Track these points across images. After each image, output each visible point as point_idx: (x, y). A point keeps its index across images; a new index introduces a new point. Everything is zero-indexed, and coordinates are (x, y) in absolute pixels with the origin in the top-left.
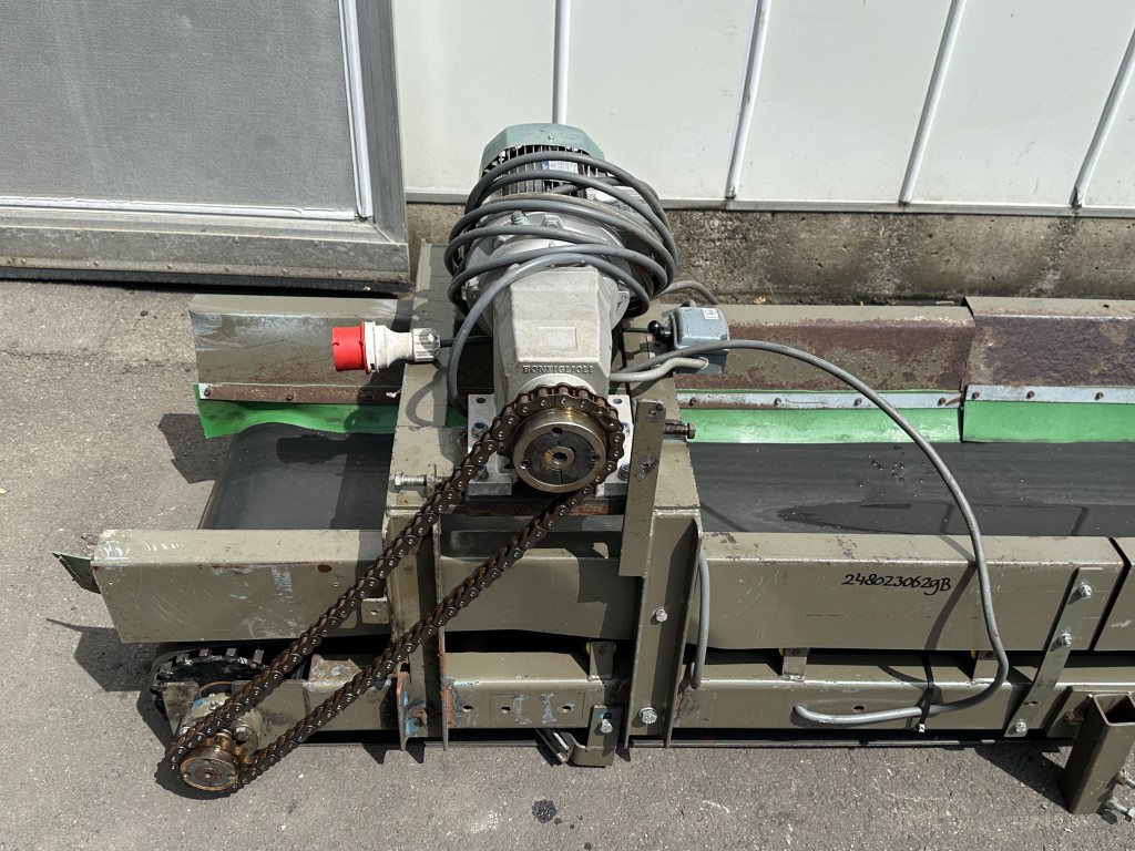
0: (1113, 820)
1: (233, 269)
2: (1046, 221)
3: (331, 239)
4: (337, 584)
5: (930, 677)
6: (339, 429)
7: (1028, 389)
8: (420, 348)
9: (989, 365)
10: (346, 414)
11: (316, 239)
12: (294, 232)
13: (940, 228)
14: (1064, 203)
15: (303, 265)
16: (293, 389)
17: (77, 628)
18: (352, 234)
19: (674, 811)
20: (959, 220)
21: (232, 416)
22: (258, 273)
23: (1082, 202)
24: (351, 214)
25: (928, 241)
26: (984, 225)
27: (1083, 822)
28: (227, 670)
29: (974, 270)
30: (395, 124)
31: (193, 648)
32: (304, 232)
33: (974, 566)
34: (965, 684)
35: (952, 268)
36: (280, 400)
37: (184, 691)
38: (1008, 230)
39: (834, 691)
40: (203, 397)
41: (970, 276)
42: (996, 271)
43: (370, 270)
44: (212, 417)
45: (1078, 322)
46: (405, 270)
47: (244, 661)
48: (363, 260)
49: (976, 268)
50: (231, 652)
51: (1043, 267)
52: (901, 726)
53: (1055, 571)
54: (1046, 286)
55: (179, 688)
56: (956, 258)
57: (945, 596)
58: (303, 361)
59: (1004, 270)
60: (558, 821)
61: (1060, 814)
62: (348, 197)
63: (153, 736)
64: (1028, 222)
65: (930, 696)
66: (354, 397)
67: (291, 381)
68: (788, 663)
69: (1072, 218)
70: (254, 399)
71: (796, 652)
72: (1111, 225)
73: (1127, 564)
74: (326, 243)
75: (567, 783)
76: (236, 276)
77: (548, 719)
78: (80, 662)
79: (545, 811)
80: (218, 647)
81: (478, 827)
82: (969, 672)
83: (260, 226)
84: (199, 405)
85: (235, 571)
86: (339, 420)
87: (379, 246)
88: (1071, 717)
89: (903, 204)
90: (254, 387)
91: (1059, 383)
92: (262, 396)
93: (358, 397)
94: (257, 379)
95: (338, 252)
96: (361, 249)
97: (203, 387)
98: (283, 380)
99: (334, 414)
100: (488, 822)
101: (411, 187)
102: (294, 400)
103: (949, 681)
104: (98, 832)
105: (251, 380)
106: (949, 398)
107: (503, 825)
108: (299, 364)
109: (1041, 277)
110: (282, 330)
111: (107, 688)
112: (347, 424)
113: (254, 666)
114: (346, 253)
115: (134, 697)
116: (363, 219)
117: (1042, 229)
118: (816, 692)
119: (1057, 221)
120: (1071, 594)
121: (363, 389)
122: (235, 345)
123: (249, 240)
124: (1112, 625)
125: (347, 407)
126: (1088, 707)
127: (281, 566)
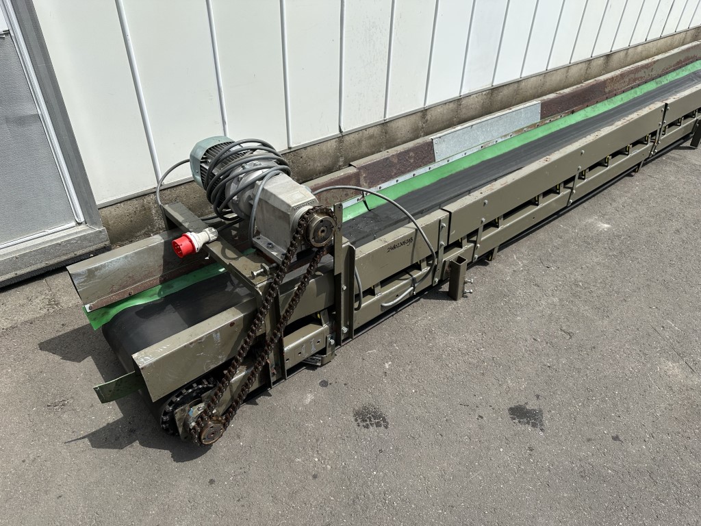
0: (467, 297)
1: (20, 272)
2: (334, 140)
3: (67, 239)
4: (238, 329)
5: (412, 276)
6: (156, 298)
7: (379, 186)
8: (211, 235)
9: (366, 183)
10: (158, 290)
11: (59, 242)
12: (47, 242)
13: (304, 153)
14: (338, 132)
15: (56, 257)
16: (130, 289)
17: (84, 438)
18: (76, 233)
19: (360, 360)
20: (309, 148)
21: (103, 315)
22: (33, 269)
23: (343, 130)
24: (73, 224)
25: (301, 160)
26: (316, 148)
27: (461, 301)
28: (194, 394)
29: (318, 165)
30: (85, 174)
31: (178, 392)
32: (52, 241)
33: (417, 230)
34: (420, 273)
35: (312, 167)
36: (126, 296)
37: (183, 410)
38: (324, 147)
39: (390, 293)
40: (89, 311)
41: (318, 168)
42: (325, 164)
43: (90, 246)
44: (95, 319)
45: (384, 159)
46: (107, 240)
47: (200, 386)
48: (86, 243)
49: (319, 165)
50: (195, 385)
51: (338, 157)
52: (408, 297)
53: (435, 222)
54: (341, 164)
55: (182, 410)
56: (312, 163)
57: (412, 244)
58: (130, 275)
59: (327, 162)
60: (330, 384)
61: (454, 302)
62: (71, 215)
63: (159, 450)
64: (329, 142)
65: (414, 281)
66: (158, 282)
67: (128, 286)
68: (376, 290)
69: (341, 137)
70: (114, 301)
71: (377, 285)
72: (353, 135)
73: (450, 213)
74: (65, 241)
75: (324, 373)
76: (21, 276)
77: (306, 355)
78: (98, 448)
79: (324, 384)
80: (189, 386)
81: (308, 401)
82: (420, 269)
83: (28, 245)
84: (88, 316)
85: (199, 342)
86: (155, 294)
87: (92, 233)
88: (448, 269)
89: (290, 148)
90: (112, 296)
91: (385, 181)
92: (117, 299)
93: (160, 281)
94: (112, 292)
95: (72, 243)
96: (83, 238)
97: (87, 306)
98: (124, 287)
99: (152, 293)
100: (309, 398)
101: (99, 201)
102: (133, 294)
103: (417, 274)
104: (169, 492)
105: (109, 294)
106: (359, 198)
107: (315, 395)
108: (129, 277)
109: (338, 161)
110: (117, 265)
111: (121, 448)
112: (159, 294)
113: (205, 386)
114: (76, 243)
115: (136, 444)
116: (80, 224)
117: (333, 144)
118: (386, 296)
119: (337, 139)
120: (440, 228)
121: (162, 276)
122: (97, 280)
123: (24, 255)
124: (451, 234)
125: (157, 287)
126: (451, 264)
127: (216, 331)
